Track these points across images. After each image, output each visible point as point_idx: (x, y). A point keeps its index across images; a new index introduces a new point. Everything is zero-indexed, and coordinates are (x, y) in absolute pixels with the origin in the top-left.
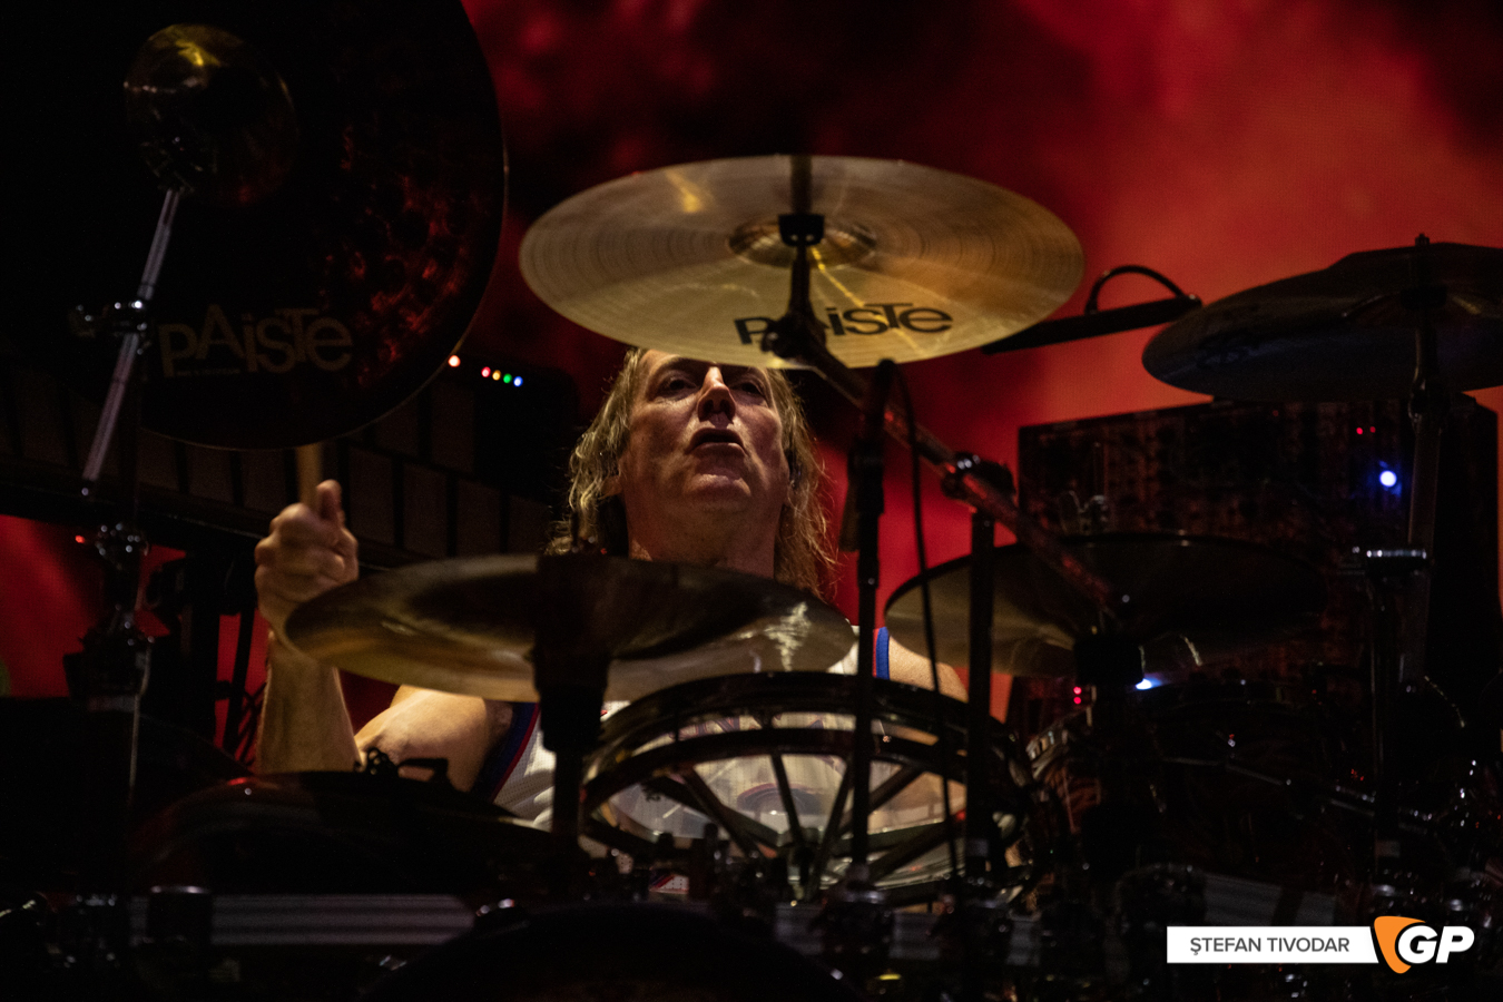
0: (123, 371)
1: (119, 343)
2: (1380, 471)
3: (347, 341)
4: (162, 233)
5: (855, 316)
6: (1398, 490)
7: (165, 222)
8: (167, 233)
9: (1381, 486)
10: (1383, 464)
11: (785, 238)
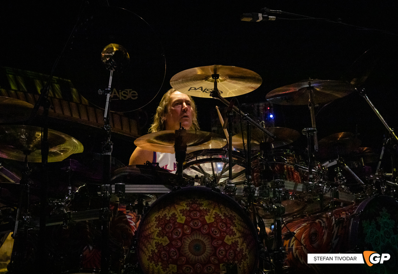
0: (108, 100)
1: (107, 95)
2: (270, 115)
3: (137, 95)
4: (111, 78)
5: (208, 90)
6: (273, 118)
7: (111, 76)
8: (112, 77)
9: (270, 118)
10: (271, 114)
11: (213, 78)
